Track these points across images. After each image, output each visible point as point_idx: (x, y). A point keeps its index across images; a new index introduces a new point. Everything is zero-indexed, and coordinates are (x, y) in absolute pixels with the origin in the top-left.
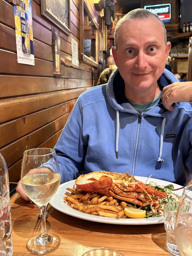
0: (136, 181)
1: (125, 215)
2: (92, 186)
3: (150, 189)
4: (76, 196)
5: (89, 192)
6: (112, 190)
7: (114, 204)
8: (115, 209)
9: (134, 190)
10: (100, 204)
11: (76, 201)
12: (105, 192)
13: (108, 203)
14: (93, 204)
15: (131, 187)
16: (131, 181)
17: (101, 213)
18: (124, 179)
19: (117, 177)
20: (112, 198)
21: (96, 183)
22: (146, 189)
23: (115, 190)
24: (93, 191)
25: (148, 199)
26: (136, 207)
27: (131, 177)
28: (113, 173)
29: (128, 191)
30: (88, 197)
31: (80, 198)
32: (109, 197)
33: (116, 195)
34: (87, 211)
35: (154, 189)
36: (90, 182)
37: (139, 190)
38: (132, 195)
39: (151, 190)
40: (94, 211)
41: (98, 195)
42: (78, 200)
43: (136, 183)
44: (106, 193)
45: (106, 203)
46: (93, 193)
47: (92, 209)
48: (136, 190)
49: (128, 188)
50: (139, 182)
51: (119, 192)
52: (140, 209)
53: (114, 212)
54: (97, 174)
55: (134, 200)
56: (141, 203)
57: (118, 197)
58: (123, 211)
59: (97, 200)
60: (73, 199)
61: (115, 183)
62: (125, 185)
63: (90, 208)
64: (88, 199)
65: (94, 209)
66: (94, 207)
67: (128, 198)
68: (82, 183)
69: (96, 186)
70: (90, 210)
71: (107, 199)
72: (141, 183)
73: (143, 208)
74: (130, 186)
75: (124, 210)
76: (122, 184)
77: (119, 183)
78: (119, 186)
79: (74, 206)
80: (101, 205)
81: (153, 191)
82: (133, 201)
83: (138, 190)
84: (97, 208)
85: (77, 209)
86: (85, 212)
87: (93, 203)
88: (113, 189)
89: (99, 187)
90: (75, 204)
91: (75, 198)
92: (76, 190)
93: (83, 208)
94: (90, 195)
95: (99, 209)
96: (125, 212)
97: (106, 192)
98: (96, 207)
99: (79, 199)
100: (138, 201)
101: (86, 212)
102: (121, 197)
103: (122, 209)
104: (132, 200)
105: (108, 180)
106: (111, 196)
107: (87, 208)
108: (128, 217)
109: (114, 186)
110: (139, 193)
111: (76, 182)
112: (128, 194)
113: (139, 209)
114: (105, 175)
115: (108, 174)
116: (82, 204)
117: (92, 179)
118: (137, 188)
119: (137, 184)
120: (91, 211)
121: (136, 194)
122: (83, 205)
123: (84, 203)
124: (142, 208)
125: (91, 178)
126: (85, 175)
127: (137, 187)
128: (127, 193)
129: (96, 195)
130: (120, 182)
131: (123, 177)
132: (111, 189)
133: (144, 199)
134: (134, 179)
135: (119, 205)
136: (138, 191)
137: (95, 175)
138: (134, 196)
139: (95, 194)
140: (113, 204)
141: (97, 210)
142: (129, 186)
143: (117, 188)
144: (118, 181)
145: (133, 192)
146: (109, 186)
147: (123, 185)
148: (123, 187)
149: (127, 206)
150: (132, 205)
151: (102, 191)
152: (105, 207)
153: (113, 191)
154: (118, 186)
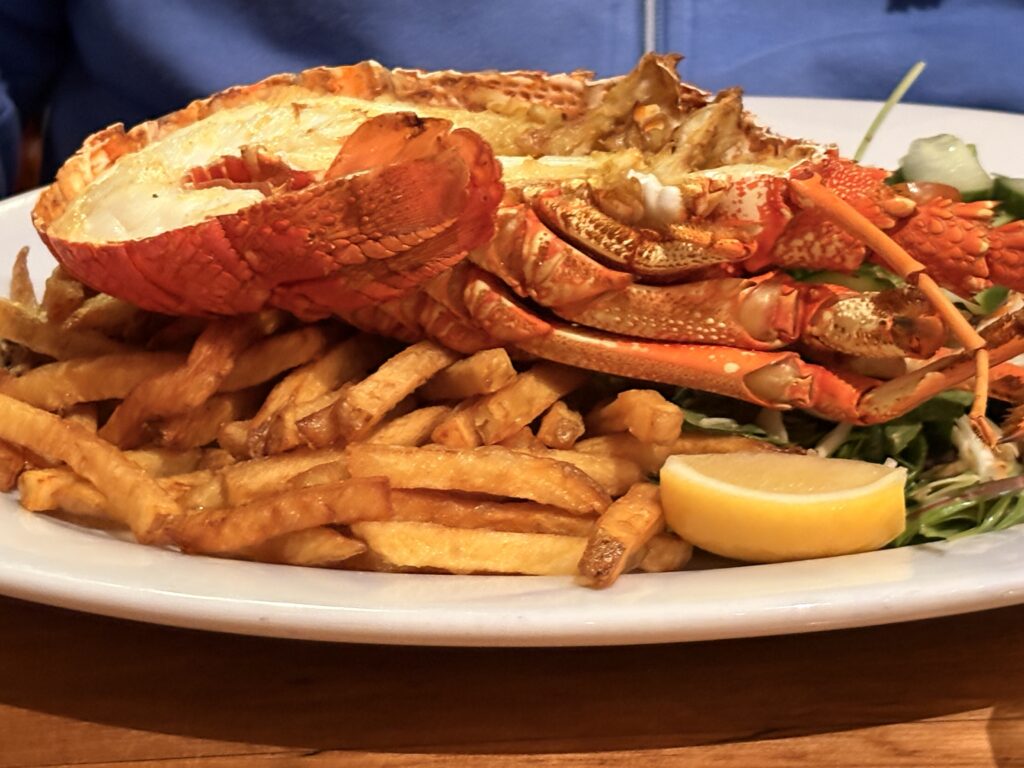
0: (765, 146)
1: (666, 532)
2: (250, 255)
3: (939, 225)
4: (69, 374)
5: (227, 318)
6: (503, 274)
7: (536, 426)
8: (556, 475)
9: (754, 247)
10: (376, 440)
11: (77, 429)
12: (409, 305)
13: (460, 423)
14: (291, 452)
15: (715, 216)
16: (707, 156)
17: (395, 539)
18: (620, 141)
19: (531, 117)
20: (498, 360)
21: (303, 211)
22: (892, 223)
23: (536, 265)
24: (267, 306)
25: (927, 332)
26: (784, 437)
27: (700, 104)
28: (478, 75)
29: (690, 263)
30: (218, 376)
31: (121, 394)
32: (465, 356)
33: (544, 326)
34: (227, 530)
35: (983, 219)
36: (233, 209)
37: (816, 250)
38: (736, 314)
39: (959, 233)
40: (307, 523)
41: (326, 350)
42: (101, 423)
43: (779, 169)
44: (424, 316)
45: (435, 424)
46: (270, 327)
47: (284, 504)
48: (781, 248)
49: (682, 231)
50: (804, 153)
51: (588, 285)
52: (835, 455)
53: (539, 517)
54: (298, 108)
55: (752, 360)
56: (845, 393)
57: (570, 348)
58: (646, 489)
59: (327, 401)
60: (44, 419)
61: (529, 193)
62: (652, 199)
63: (267, 497)
64: (218, 395)
65: (306, 508)
66: (301, 476)
67: (687, 343)
68: (129, 230)
69: (299, 250)
70: (266, 514)
71: (440, 376)
72: (830, 168)
73: (862, 437)
74: (702, 207)
75: (655, 479)
76: (614, 193)
77: (575, 183)
78: (583, 218)
79: (55, 494)
80: (385, 450)
81: (985, 246)
82: (749, 377)
83: (798, 242)
84: (350, 491)
85: (107, 523)
86: (207, 545)
87: (291, 438)
88: (515, 260)
89: (345, 257)
90: (62, 465)
91: (53, 402)
92: (59, 307)
93: (169, 507)
94: (237, 355)
95: (372, 501)
96: (665, 501)
97: (424, 300)
98: (324, 479)
99: (101, 411)
100: (809, 370)
101: (223, 548)
102: (609, 344)
103: (632, 472)
104: (731, 368)
105: (443, 158)
106: (489, 343)
107: (218, 500)
108: (702, 559)
109: (524, 225)
110: (808, 278)
111: (48, 219)
112: (691, 306)
113: (822, 451)
114: (384, 106)
115: (422, 95)
116: (148, 459)
117: (237, 171)
118: (793, 230)
119: (787, 175)
120: (276, 532)
121: (775, 292)
122: (167, 474)
123: (175, 448)
124: (850, 443)
125: (229, 161)
126: (148, 126)
127: (787, 213)
128: (677, 292)
129: (314, 341)
130: (589, 172)
131: (609, 110)
132: (492, 258)
133: (876, 336)
134: (739, 124)
135: (591, 432)
136: (796, 255)
137: (267, 119)
138: (758, 323)
139: (292, 341)
140: (521, 421)
141: (353, 514)
142: (690, 212)
143: (561, 244)
144: (554, 166)
145: (743, 271)
146: (464, 236)
147: (622, 209)
148: (630, 222)
149: (689, 431)
150: (741, 421)
151: (381, 290)
152: (435, 469)
153: (512, 281)
154: (565, 217)
